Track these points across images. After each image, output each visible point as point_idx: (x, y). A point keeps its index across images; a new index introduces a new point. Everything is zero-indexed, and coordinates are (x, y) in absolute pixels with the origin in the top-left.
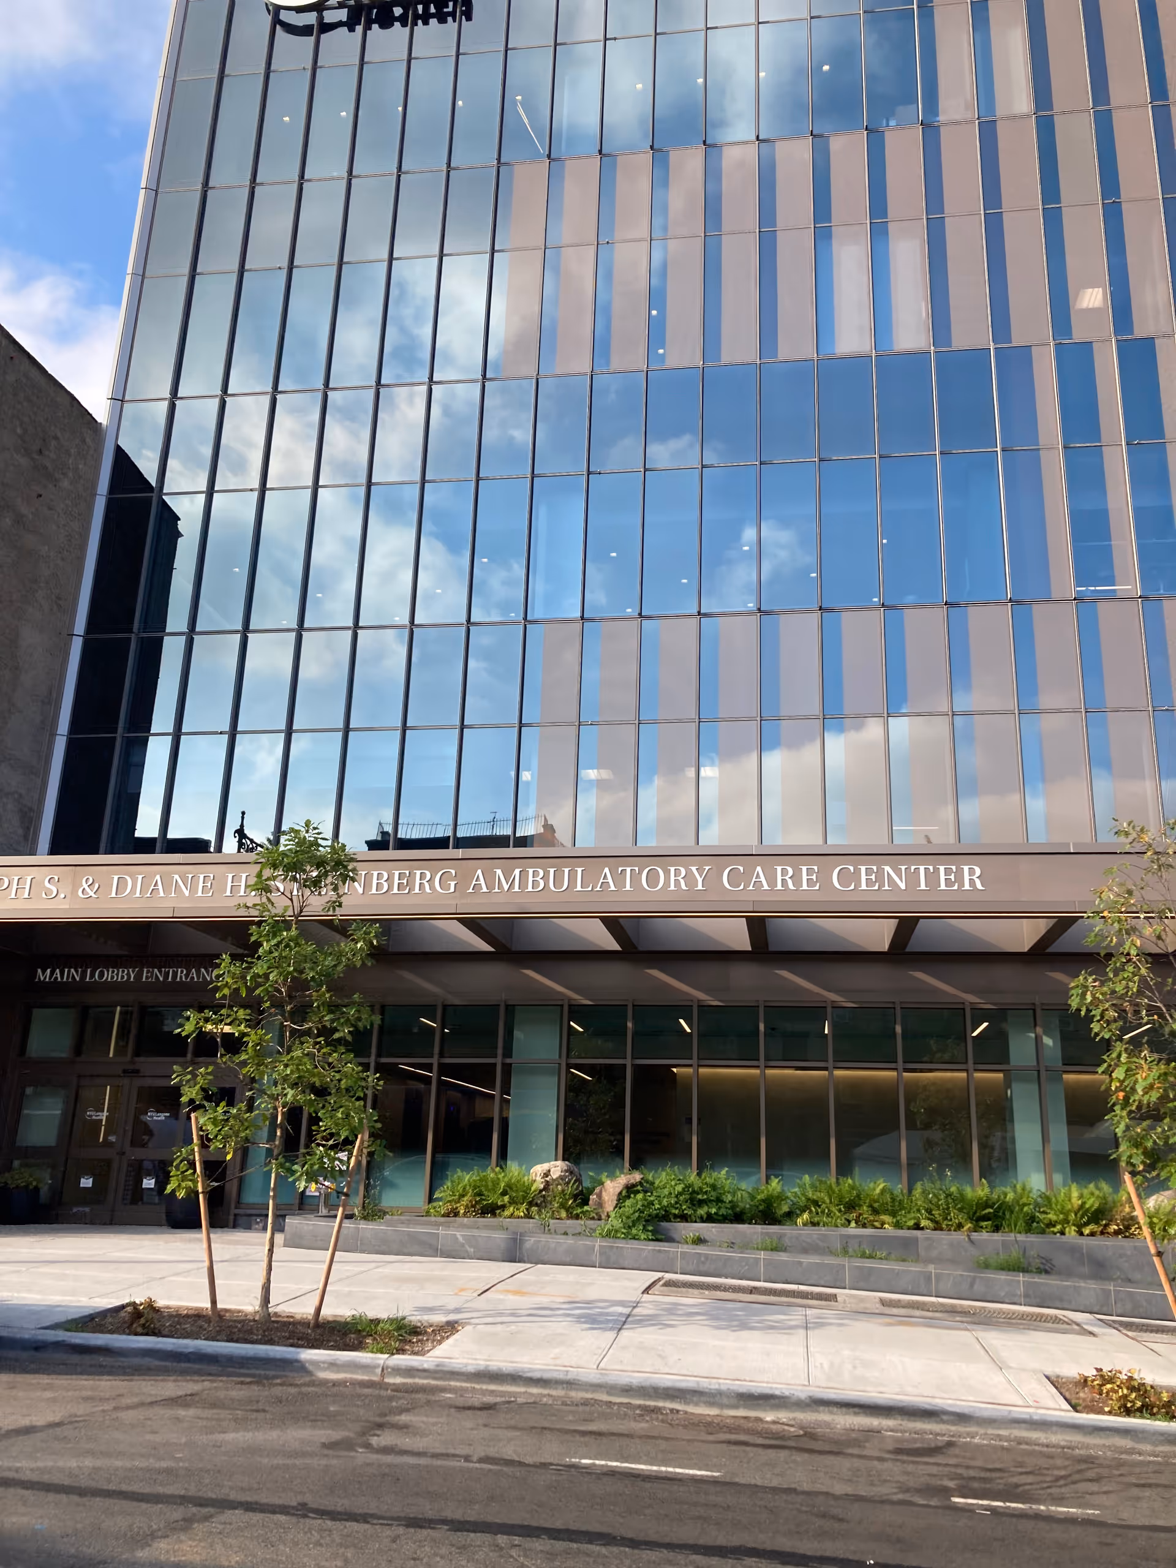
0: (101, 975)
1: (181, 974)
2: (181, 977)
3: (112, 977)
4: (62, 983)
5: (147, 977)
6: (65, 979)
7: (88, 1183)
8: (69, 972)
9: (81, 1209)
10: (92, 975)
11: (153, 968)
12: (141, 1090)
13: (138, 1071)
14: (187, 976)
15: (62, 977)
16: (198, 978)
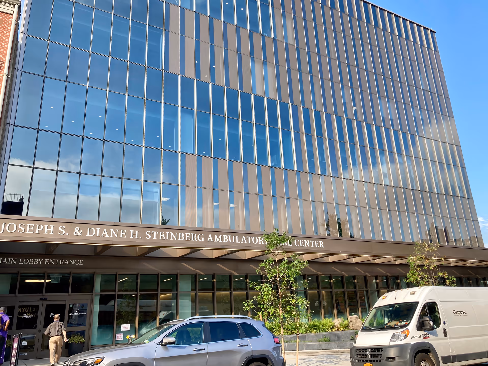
0: (26, 261)
1: (62, 262)
2: (62, 263)
3: (31, 262)
4: (8, 264)
5: (47, 263)
6: (9, 263)
7: (25, 344)
8: (11, 260)
9: (23, 354)
10: (22, 261)
11: (49, 259)
12: (47, 306)
13: (46, 299)
14: (64, 262)
15: (8, 262)
16: (69, 263)
